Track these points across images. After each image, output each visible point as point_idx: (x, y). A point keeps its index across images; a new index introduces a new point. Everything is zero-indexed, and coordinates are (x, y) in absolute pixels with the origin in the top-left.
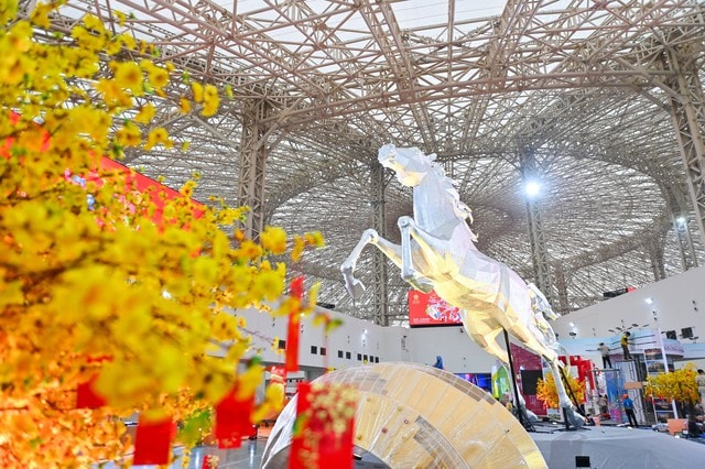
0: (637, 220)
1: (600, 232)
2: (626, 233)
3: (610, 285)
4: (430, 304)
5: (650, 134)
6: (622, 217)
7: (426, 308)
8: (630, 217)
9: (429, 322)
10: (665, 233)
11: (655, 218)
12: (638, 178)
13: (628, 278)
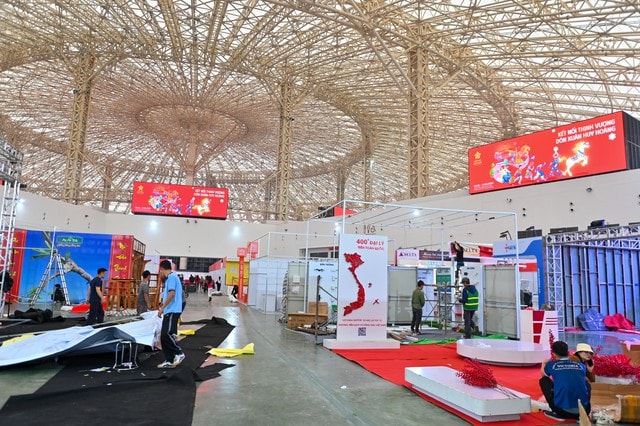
0: (335, 153)
1: (307, 156)
2: (325, 160)
3: (317, 196)
4: (154, 195)
5: (356, 88)
6: (327, 148)
7: (149, 198)
8: (332, 149)
9: (150, 212)
10: (350, 165)
11: (347, 154)
12: (349, 124)
13: (330, 192)
